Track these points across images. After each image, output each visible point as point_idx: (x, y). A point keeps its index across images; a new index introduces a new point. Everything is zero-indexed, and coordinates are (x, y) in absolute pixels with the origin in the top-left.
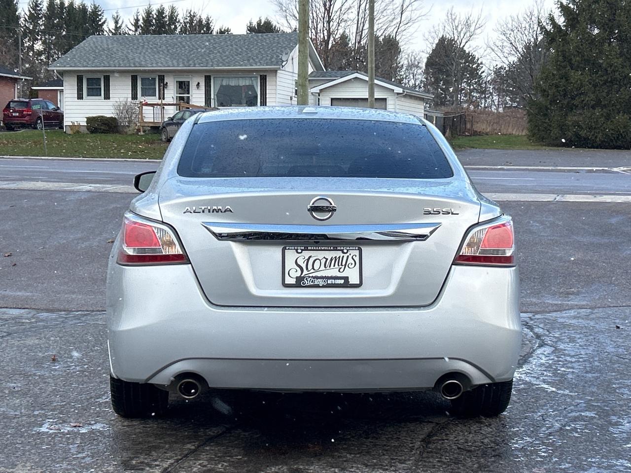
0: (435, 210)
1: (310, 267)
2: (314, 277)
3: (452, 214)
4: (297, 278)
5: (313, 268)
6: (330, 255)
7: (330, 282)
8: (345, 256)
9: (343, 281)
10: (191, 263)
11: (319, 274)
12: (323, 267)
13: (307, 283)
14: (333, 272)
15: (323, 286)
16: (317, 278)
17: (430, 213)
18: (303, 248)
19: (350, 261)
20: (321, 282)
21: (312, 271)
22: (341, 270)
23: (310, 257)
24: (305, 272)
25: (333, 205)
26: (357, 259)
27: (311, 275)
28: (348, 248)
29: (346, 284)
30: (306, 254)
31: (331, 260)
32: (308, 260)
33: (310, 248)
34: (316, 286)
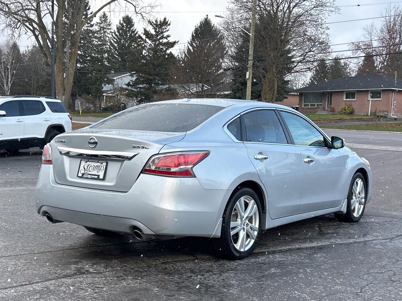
0: (137, 146)
1: (88, 170)
2: (88, 174)
3: (146, 148)
4: (82, 174)
5: (89, 170)
6: (96, 164)
7: (93, 177)
8: (101, 165)
9: (97, 177)
10: (52, 164)
11: (90, 173)
12: (92, 170)
13: (85, 176)
14: (95, 172)
15: (90, 179)
16: (89, 174)
17: (135, 147)
18: (87, 160)
19: (102, 167)
20: (89, 176)
21: (89, 171)
22: (98, 172)
23: (89, 165)
24: (86, 171)
25: (96, 141)
26: (105, 167)
27: (87, 173)
28: (102, 162)
29: (98, 179)
30: (88, 163)
31: (96, 167)
32: (88, 166)
33: (89, 161)
34: (87, 178)
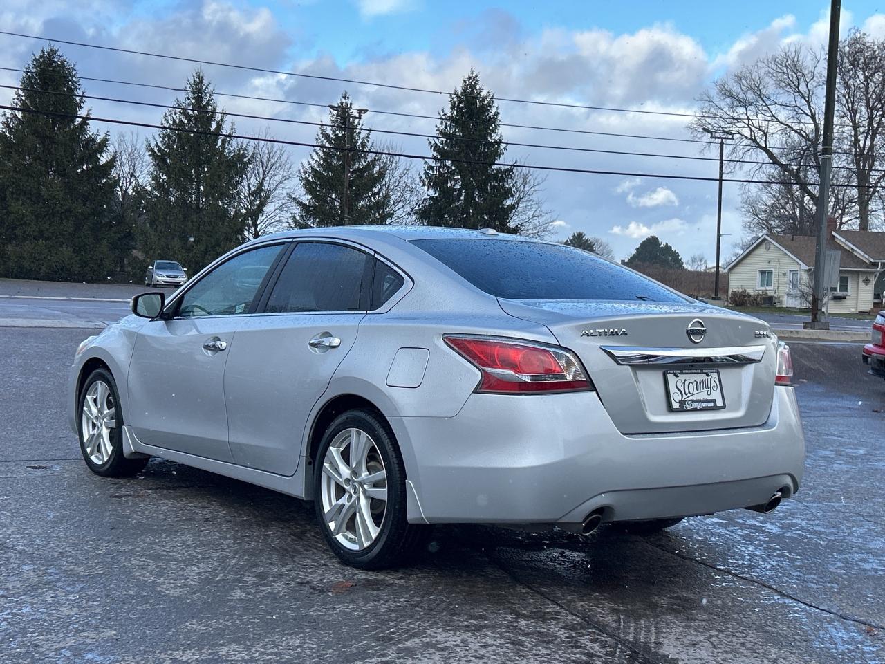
0: (760, 333)
1: (687, 392)
2: (691, 401)
4: (680, 402)
5: (689, 392)
6: (698, 378)
7: (704, 405)
8: (709, 378)
9: (712, 404)
10: (596, 390)
11: (695, 398)
12: (695, 391)
13: (689, 406)
14: (704, 395)
15: (701, 410)
16: (694, 401)
18: (679, 372)
19: (713, 384)
20: (697, 405)
21: (689, 395)
22: (709, 393)
23: (685, 380)
24: (685, 396)
26: (717, 381)
27: (689, 399)
28: (709, 371)
29: (715, 407)
30: (682, 377)
31: (700, 383)
32: (684, 383)
33: (684, 372)
34: (695, 410)
